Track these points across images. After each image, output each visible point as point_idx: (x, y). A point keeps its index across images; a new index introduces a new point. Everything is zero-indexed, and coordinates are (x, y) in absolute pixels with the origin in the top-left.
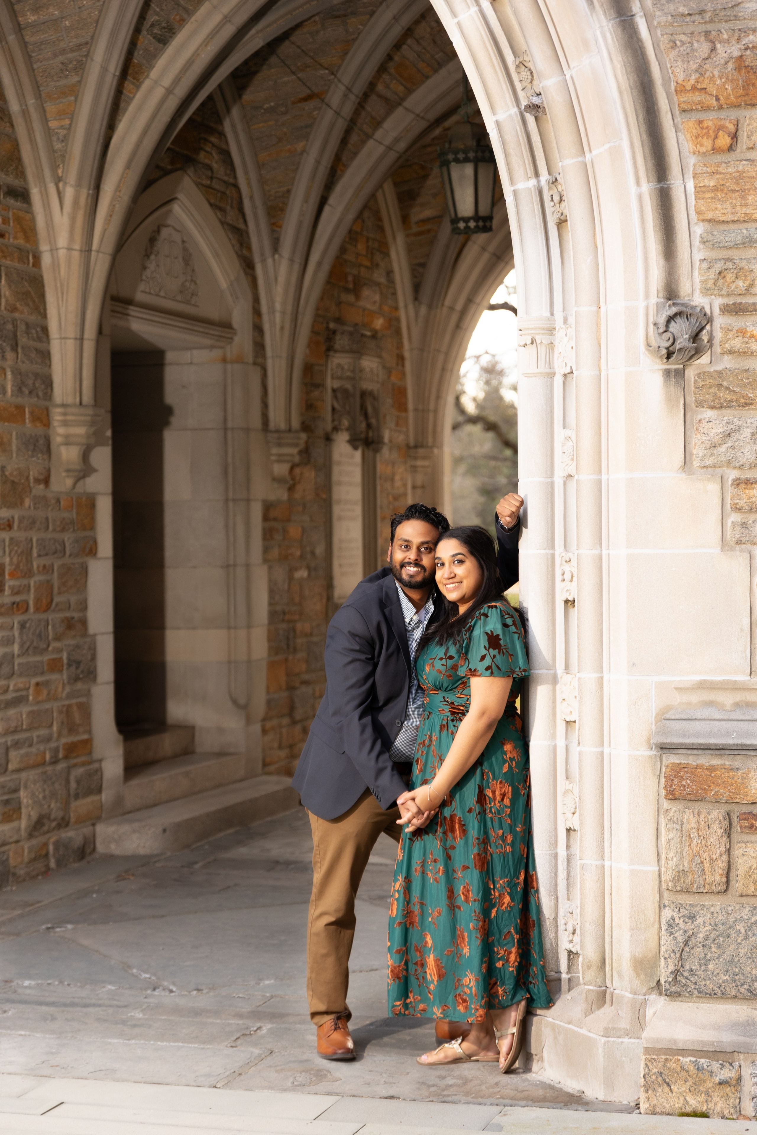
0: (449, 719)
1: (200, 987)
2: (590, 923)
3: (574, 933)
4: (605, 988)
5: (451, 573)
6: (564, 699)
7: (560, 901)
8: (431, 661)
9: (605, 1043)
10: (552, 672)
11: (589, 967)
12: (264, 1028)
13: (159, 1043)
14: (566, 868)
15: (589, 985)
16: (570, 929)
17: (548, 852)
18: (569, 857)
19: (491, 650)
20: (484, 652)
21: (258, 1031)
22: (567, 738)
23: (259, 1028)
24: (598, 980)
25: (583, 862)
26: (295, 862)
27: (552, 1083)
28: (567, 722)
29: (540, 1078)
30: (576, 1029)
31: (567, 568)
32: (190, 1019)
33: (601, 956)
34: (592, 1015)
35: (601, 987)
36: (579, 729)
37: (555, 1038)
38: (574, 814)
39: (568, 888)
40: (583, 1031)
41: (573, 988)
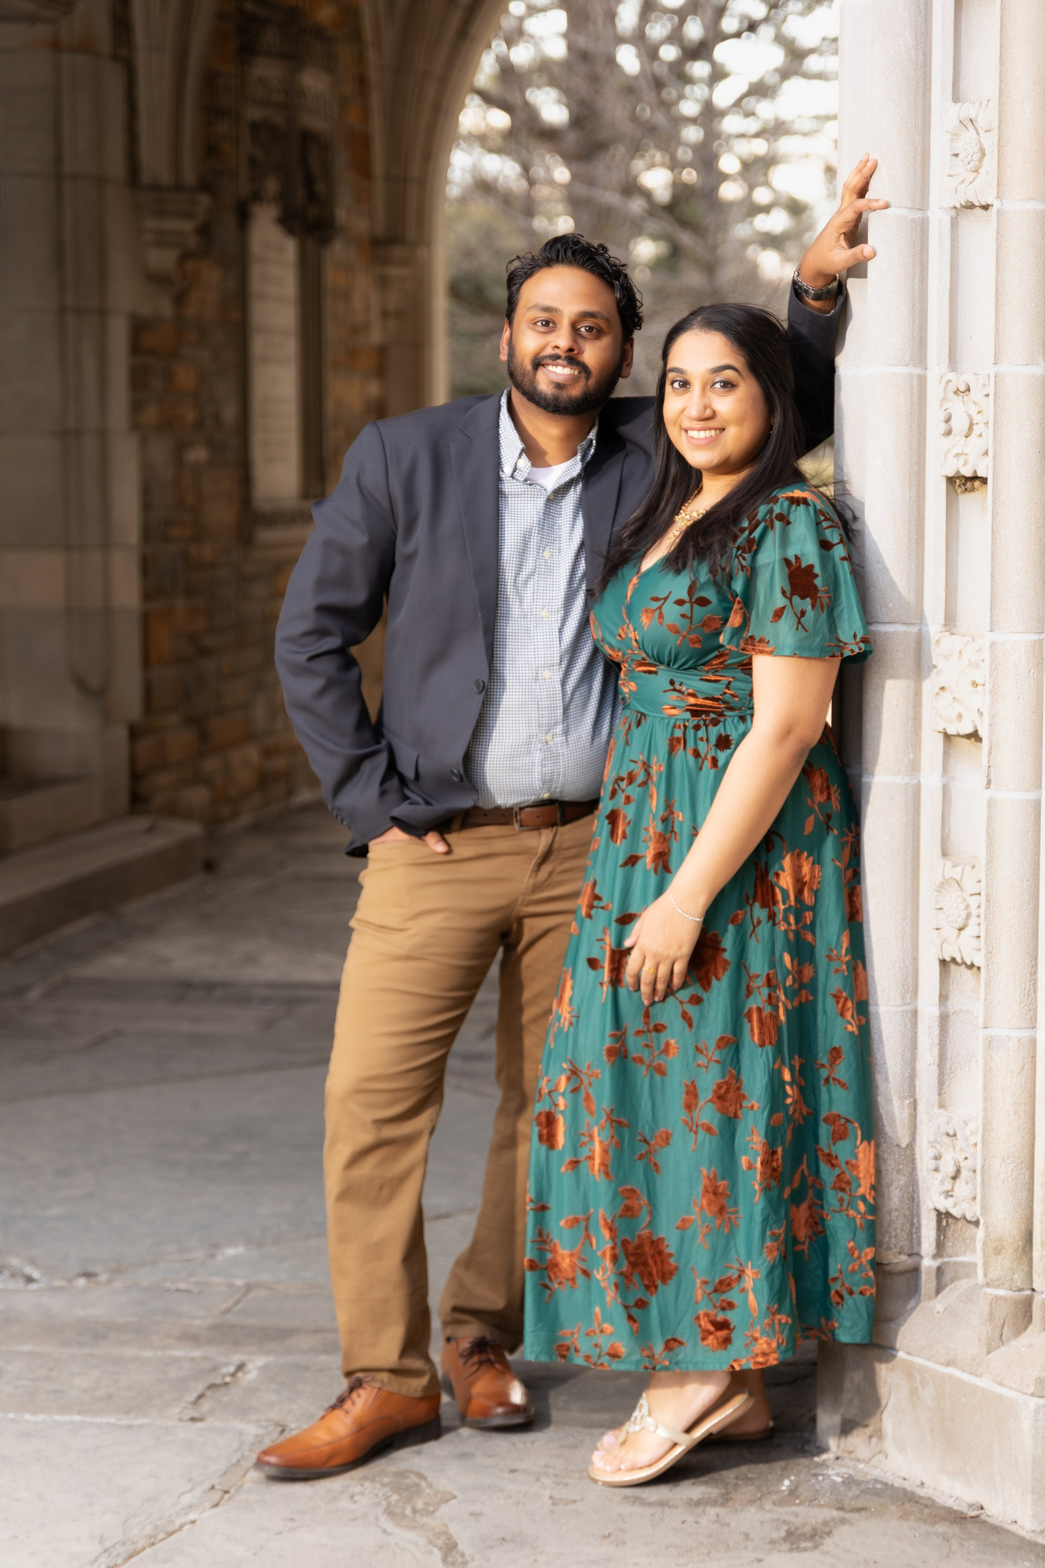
0: (690, 724)
1: (90, 1269)
2: (1004, 1160)
3: (954, 1178)
4: (1029, 1292)
5: (705, 408)
6: (942, 688)
7: (921, 1108)
8: (656, 605)
9: (1037, 1411)
10: (914, 629)
11: (998, 1251)
12: (250, 1366)
13: (28, 1416)
14: (936, 1041)
15: (997, 1287)
16: (948, 1168)
17: (900, 1009)
18: (944, 1020)
19: (796, 599)
20: (780, 601)
21: (240, 1375)
22: (945, 770)
23: (241, 1367)
24: (1016, 1276)
25: (991, 1032)
26: (223, 985)
27: (906, 1485)
28: (947, 737)
29: (876, 1473)
30: (965, 1377)
31: (959, 409)
32: (86, 1351)
33: (1023, 1227)
34: (1003, 1349)
35: (1020, 1290)
36: (990, 753)
37: (913, 1393)
38: (960, 930)
39: (941, 1083)
40: (983, 1383)
41: (946, 1286)
